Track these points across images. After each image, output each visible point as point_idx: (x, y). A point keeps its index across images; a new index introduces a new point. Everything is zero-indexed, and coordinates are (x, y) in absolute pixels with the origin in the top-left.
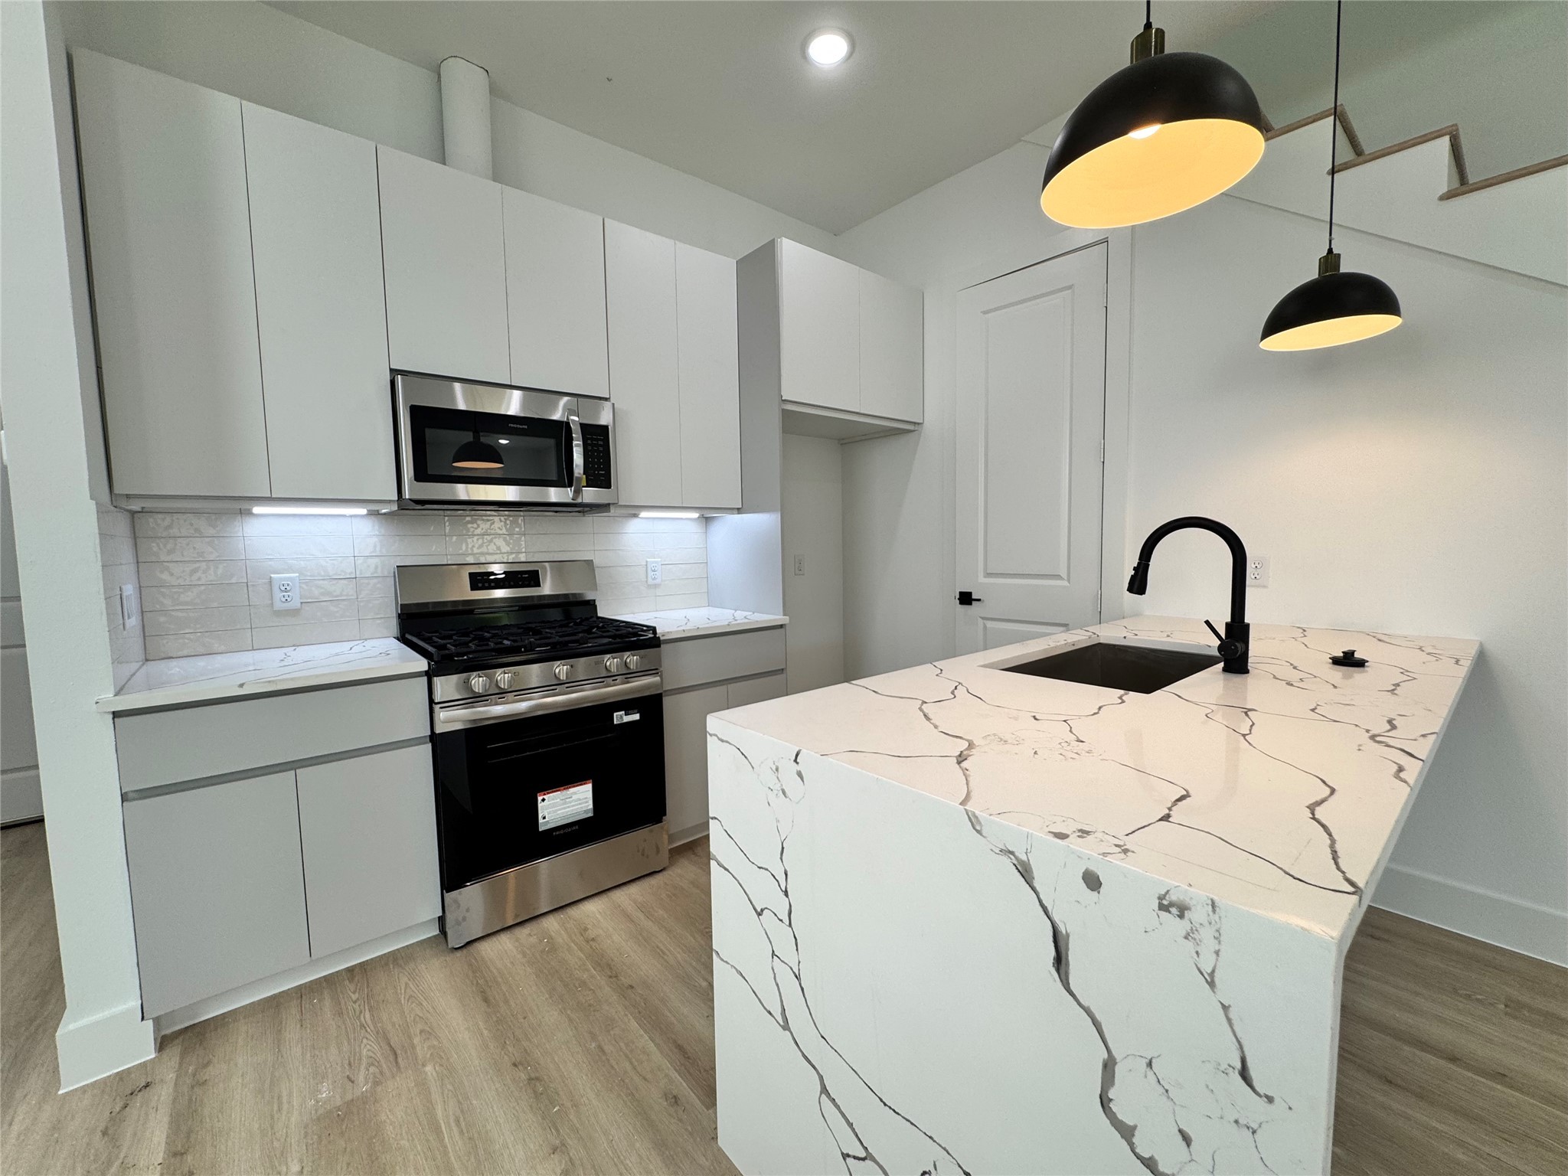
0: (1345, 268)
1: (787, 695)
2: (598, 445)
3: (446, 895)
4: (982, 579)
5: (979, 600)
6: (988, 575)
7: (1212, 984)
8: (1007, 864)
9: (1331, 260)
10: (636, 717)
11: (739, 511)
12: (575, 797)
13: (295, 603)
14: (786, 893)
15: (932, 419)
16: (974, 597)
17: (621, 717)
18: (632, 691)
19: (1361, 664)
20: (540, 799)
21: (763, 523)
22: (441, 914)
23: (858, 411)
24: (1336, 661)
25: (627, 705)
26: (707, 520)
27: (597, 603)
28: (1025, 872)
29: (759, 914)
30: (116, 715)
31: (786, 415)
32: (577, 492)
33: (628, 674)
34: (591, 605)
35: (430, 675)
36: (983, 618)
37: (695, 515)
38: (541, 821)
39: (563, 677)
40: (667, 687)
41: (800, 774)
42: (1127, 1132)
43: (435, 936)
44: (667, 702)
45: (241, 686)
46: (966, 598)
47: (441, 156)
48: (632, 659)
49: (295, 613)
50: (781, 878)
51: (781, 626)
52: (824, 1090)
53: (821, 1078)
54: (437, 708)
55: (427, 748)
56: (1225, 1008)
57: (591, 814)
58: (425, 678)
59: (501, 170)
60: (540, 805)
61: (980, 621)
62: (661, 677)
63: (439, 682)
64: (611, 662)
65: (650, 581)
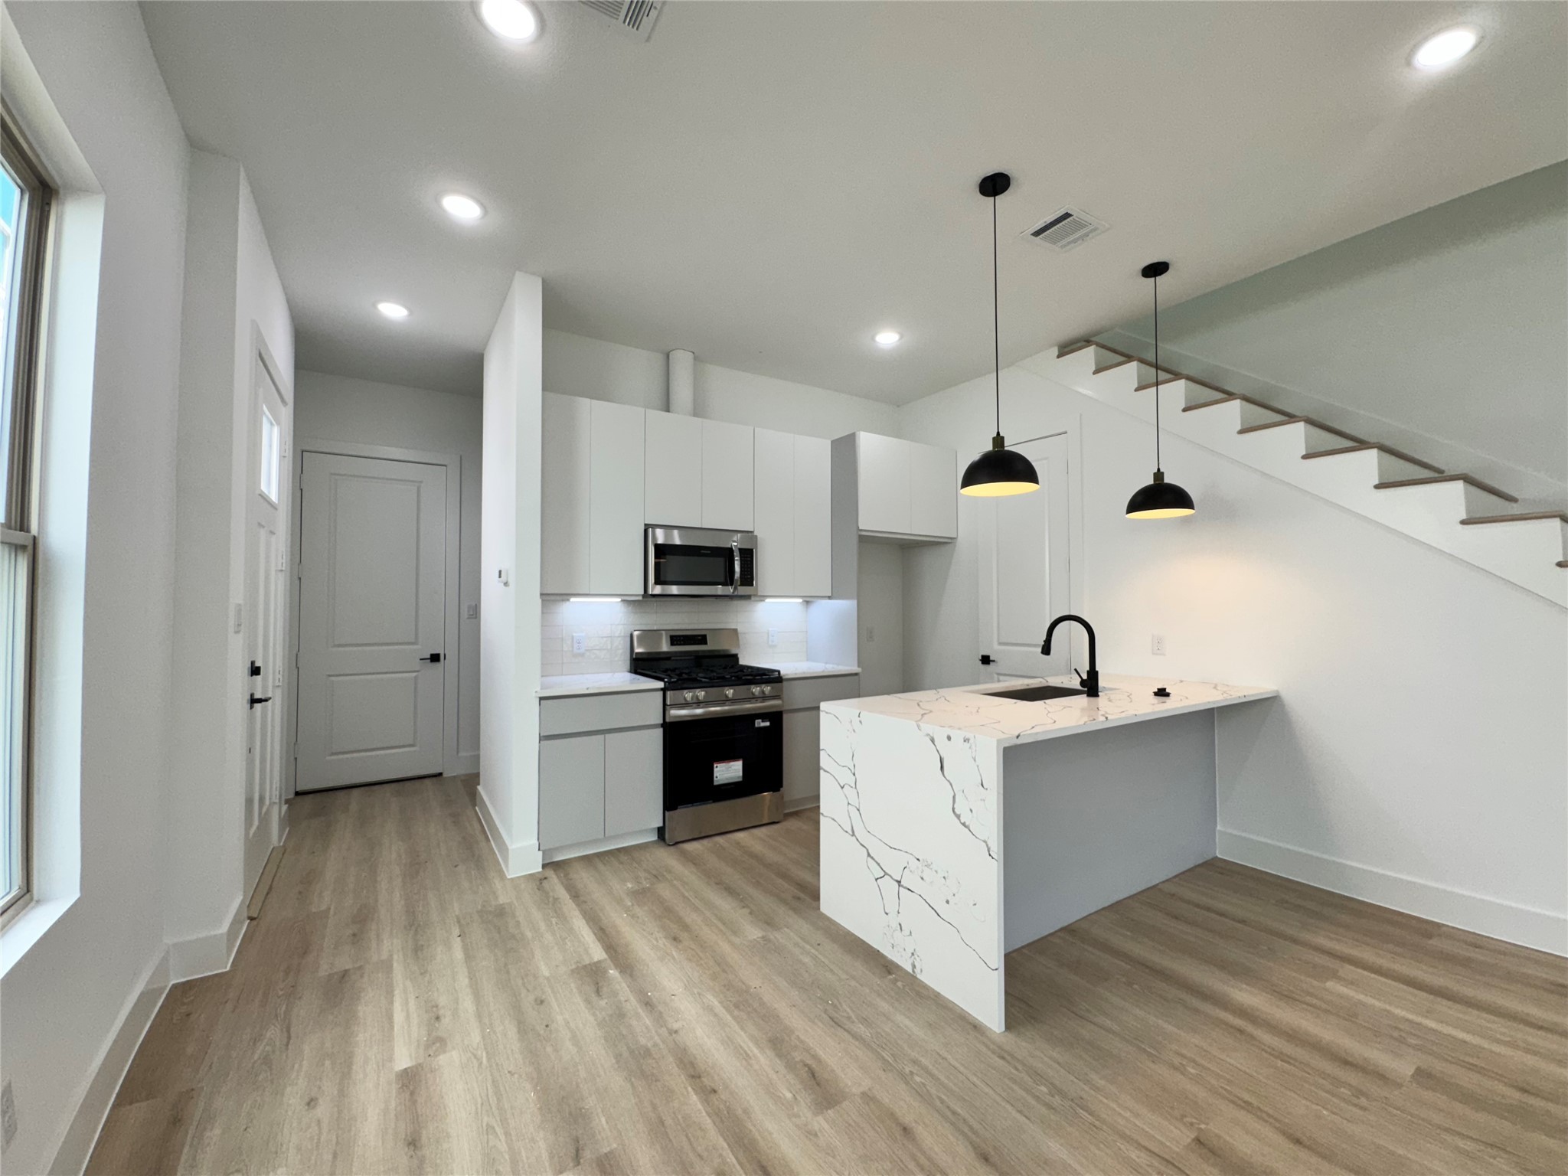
0: (1167, 480)
1: (859, 697)
2: (747, 561)
3: (667, 813)
4: (996, 647)
5: (994, 661)
6: (1000, 644)
7: (975, 760)
8: (928, 739)
9: (1159, 475)
10: (768, 724)
11: (829, 598)
12: (733, 768)
13: (582, 651)
14: (854, 774)
15: (963, 535)
16: (991, 658)
17: (759, 723)
18: (765, 707)
19: (1168, 695)
20: (715, 765)
21: (846, 606)
22: (661, 825)
23: (909, 532)
24: (1156, 694)
25: (763, 716)
26: (808, 602)
27: (739, 656)
28: (933, 741)
29: (842, 788)
30: (541, 699)
31: (860, 537)
32: (735, 589)
33: (764, 697)
34: (735, 657)
35: (664, 690)
36: (998, 674)
37: (801, 600)
38: (715, 779)
39: (730, 696)
40: (786, 708)
41: (861, 722)
42: (958, 817)
43: (655, 841)
44: (785, 717)
45: (588, 689)
46: (986, 660)
47: (667, 408)
48: (767, 689)
49: (582, 655)
50: (852, 768)
51: (856, 674)
52: (869, 855)
53: (867, 850)
54: (668, 708)
55: (660, 731)
56: (978, 766)
57: (741, 779)
58: (661, 693)
59: (699, 410)
60: (715, 770)
61: (996, 676)
62: (783, 701)
63: (669, 693)
64: (756, 690)
65: (770, 643)
